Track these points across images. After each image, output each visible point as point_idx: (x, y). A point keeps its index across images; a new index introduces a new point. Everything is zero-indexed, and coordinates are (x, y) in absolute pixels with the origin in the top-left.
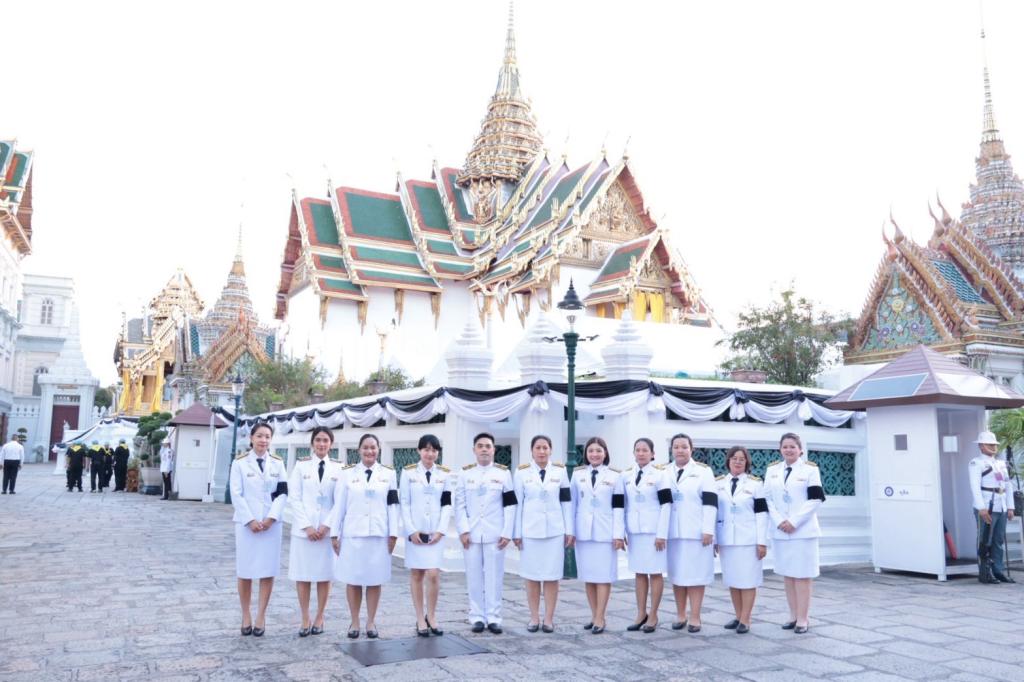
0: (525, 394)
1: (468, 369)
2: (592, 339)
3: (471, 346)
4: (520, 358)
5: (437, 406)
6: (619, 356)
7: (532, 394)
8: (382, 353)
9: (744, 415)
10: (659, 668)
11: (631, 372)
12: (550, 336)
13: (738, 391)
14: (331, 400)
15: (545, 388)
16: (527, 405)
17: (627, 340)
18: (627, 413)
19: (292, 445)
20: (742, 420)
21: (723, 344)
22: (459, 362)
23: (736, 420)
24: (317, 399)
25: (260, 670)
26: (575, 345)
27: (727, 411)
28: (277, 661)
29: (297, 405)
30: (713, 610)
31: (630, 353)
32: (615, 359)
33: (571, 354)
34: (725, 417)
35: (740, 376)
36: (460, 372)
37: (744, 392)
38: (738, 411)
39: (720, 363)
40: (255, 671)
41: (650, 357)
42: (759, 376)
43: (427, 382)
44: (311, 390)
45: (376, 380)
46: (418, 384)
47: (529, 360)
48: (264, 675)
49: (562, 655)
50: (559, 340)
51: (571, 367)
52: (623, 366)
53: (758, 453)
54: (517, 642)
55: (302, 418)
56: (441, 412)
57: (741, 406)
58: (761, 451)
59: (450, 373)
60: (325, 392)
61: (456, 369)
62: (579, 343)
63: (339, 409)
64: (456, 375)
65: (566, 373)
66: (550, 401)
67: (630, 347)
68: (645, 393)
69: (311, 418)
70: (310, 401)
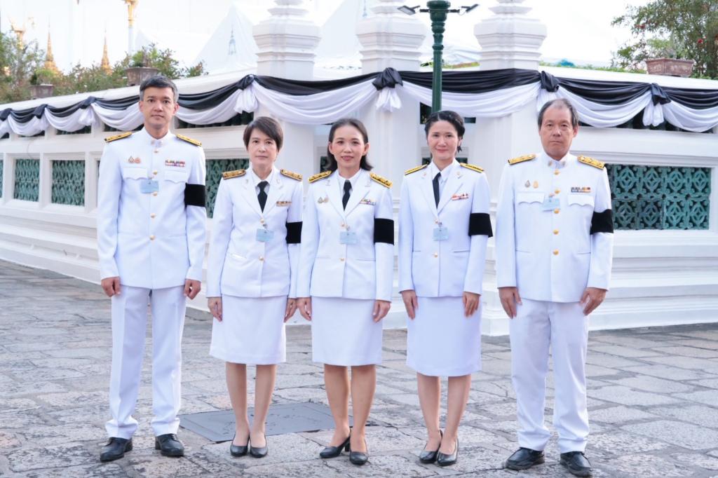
0: (368, 86)
1: (288, 50)
2: (469, 9)
3: (291, 17)
4: (359, 36)
5: (242, 102)
6: (501, 35)
7: (379, 87)
8: (130, 27)
9: (661, 121)
10: (600, 443)
11: (516, 57)
12: (411, 6)
13: (656, 86)
14: (67, 93)
15: (397, 78)
16: (370, 102)
17: (512, 13)
18: (509, 115)
19: (9, 155)
20: (659, 127)
21: (623, 23)
22: (274, 39)
23: (651, 127)
24: (46, 91)
25: (75, 448)
26: (444, 18)
27: (641, 114)
28: (94, 438)
29: (11, 99)
30: (637, 373)
31: (517, 30)
32: (496, 39)
33: (438, 31)
34: (636, 123)
35: (659, 67)
36: (275, 54)
37: (664, 88)
38: (655, 115)
39: (616, 50)
40: (69, 450)
41: (542, 37)
42: (685, 67)
43: (206, 68)
44: (34, 78)
45: (140, 65)
46: (195, 72)
47: (375, 38)
48: (83, 454)
49: (469, 428)
50: (422, 11)
51: (438, 49)
52: (506, 50)
53: (676, 172)
54: (403, 412)
55: (24, 117)
56: (248, 110)
57: (659, 107)
58: (680, 169)
59: (260, 55)
60: (54, 81)
61: (270, 50)
62: (449, 15)
63: (85, 105)
64: (270, 58)
65: (429, 57)
66: (403, 97)
67: (517, 23)
68: (535, 86)
69: (39, 117)
70: (33, 93)
